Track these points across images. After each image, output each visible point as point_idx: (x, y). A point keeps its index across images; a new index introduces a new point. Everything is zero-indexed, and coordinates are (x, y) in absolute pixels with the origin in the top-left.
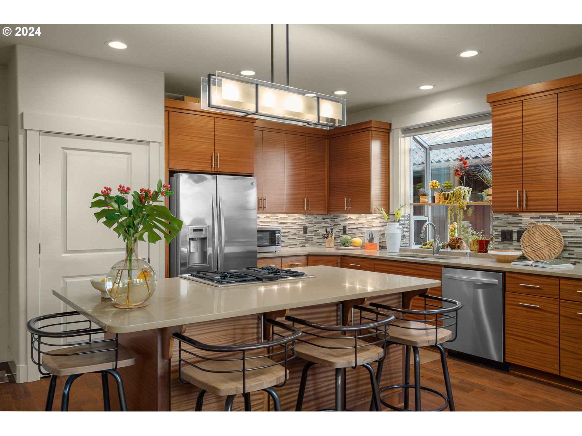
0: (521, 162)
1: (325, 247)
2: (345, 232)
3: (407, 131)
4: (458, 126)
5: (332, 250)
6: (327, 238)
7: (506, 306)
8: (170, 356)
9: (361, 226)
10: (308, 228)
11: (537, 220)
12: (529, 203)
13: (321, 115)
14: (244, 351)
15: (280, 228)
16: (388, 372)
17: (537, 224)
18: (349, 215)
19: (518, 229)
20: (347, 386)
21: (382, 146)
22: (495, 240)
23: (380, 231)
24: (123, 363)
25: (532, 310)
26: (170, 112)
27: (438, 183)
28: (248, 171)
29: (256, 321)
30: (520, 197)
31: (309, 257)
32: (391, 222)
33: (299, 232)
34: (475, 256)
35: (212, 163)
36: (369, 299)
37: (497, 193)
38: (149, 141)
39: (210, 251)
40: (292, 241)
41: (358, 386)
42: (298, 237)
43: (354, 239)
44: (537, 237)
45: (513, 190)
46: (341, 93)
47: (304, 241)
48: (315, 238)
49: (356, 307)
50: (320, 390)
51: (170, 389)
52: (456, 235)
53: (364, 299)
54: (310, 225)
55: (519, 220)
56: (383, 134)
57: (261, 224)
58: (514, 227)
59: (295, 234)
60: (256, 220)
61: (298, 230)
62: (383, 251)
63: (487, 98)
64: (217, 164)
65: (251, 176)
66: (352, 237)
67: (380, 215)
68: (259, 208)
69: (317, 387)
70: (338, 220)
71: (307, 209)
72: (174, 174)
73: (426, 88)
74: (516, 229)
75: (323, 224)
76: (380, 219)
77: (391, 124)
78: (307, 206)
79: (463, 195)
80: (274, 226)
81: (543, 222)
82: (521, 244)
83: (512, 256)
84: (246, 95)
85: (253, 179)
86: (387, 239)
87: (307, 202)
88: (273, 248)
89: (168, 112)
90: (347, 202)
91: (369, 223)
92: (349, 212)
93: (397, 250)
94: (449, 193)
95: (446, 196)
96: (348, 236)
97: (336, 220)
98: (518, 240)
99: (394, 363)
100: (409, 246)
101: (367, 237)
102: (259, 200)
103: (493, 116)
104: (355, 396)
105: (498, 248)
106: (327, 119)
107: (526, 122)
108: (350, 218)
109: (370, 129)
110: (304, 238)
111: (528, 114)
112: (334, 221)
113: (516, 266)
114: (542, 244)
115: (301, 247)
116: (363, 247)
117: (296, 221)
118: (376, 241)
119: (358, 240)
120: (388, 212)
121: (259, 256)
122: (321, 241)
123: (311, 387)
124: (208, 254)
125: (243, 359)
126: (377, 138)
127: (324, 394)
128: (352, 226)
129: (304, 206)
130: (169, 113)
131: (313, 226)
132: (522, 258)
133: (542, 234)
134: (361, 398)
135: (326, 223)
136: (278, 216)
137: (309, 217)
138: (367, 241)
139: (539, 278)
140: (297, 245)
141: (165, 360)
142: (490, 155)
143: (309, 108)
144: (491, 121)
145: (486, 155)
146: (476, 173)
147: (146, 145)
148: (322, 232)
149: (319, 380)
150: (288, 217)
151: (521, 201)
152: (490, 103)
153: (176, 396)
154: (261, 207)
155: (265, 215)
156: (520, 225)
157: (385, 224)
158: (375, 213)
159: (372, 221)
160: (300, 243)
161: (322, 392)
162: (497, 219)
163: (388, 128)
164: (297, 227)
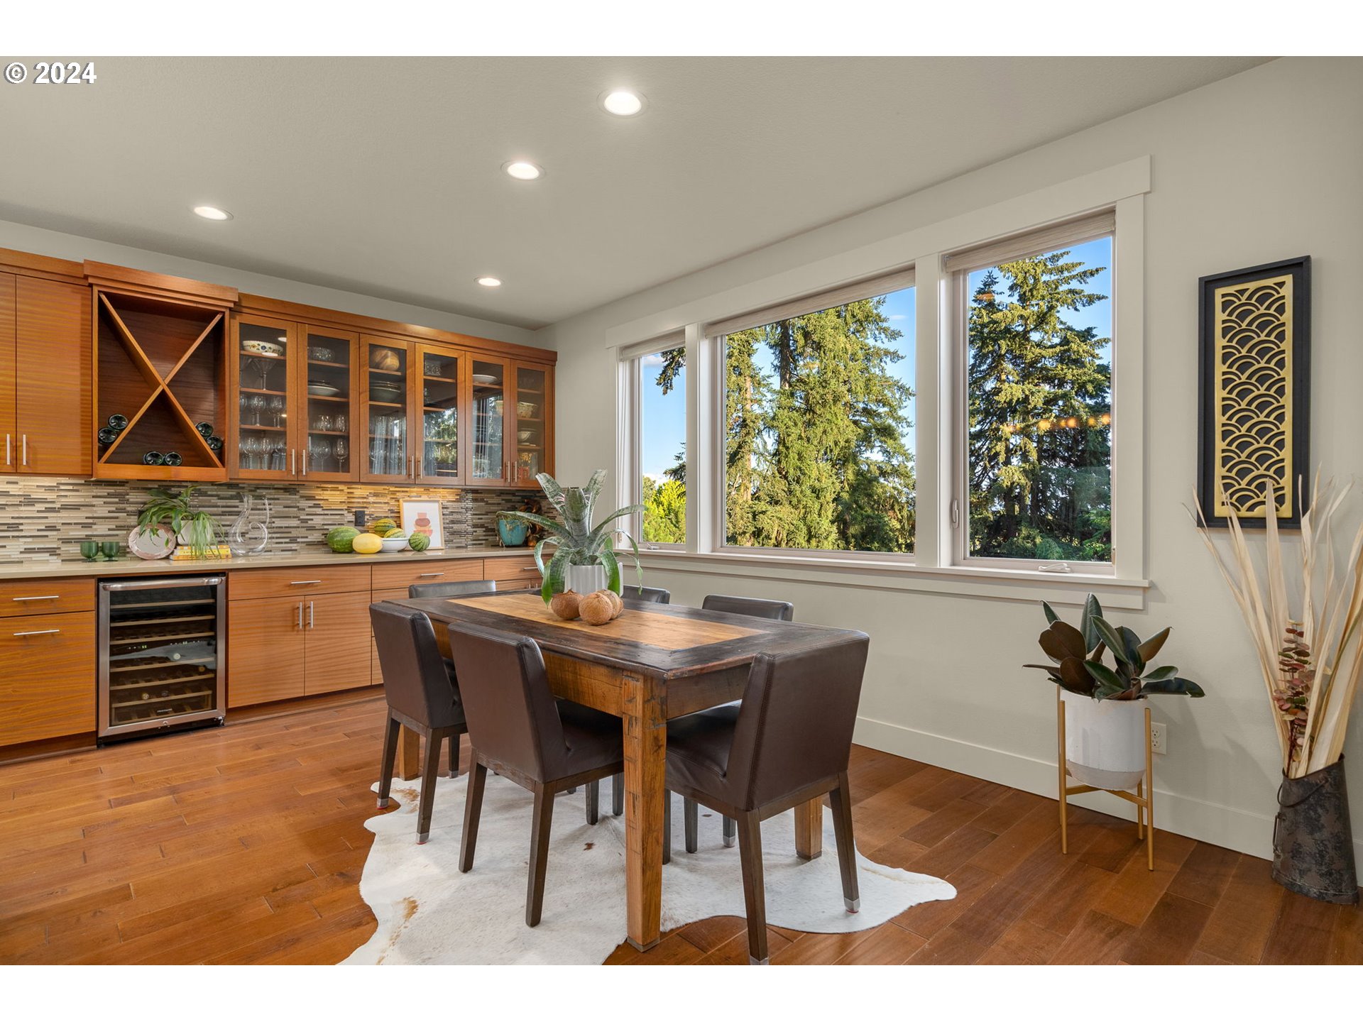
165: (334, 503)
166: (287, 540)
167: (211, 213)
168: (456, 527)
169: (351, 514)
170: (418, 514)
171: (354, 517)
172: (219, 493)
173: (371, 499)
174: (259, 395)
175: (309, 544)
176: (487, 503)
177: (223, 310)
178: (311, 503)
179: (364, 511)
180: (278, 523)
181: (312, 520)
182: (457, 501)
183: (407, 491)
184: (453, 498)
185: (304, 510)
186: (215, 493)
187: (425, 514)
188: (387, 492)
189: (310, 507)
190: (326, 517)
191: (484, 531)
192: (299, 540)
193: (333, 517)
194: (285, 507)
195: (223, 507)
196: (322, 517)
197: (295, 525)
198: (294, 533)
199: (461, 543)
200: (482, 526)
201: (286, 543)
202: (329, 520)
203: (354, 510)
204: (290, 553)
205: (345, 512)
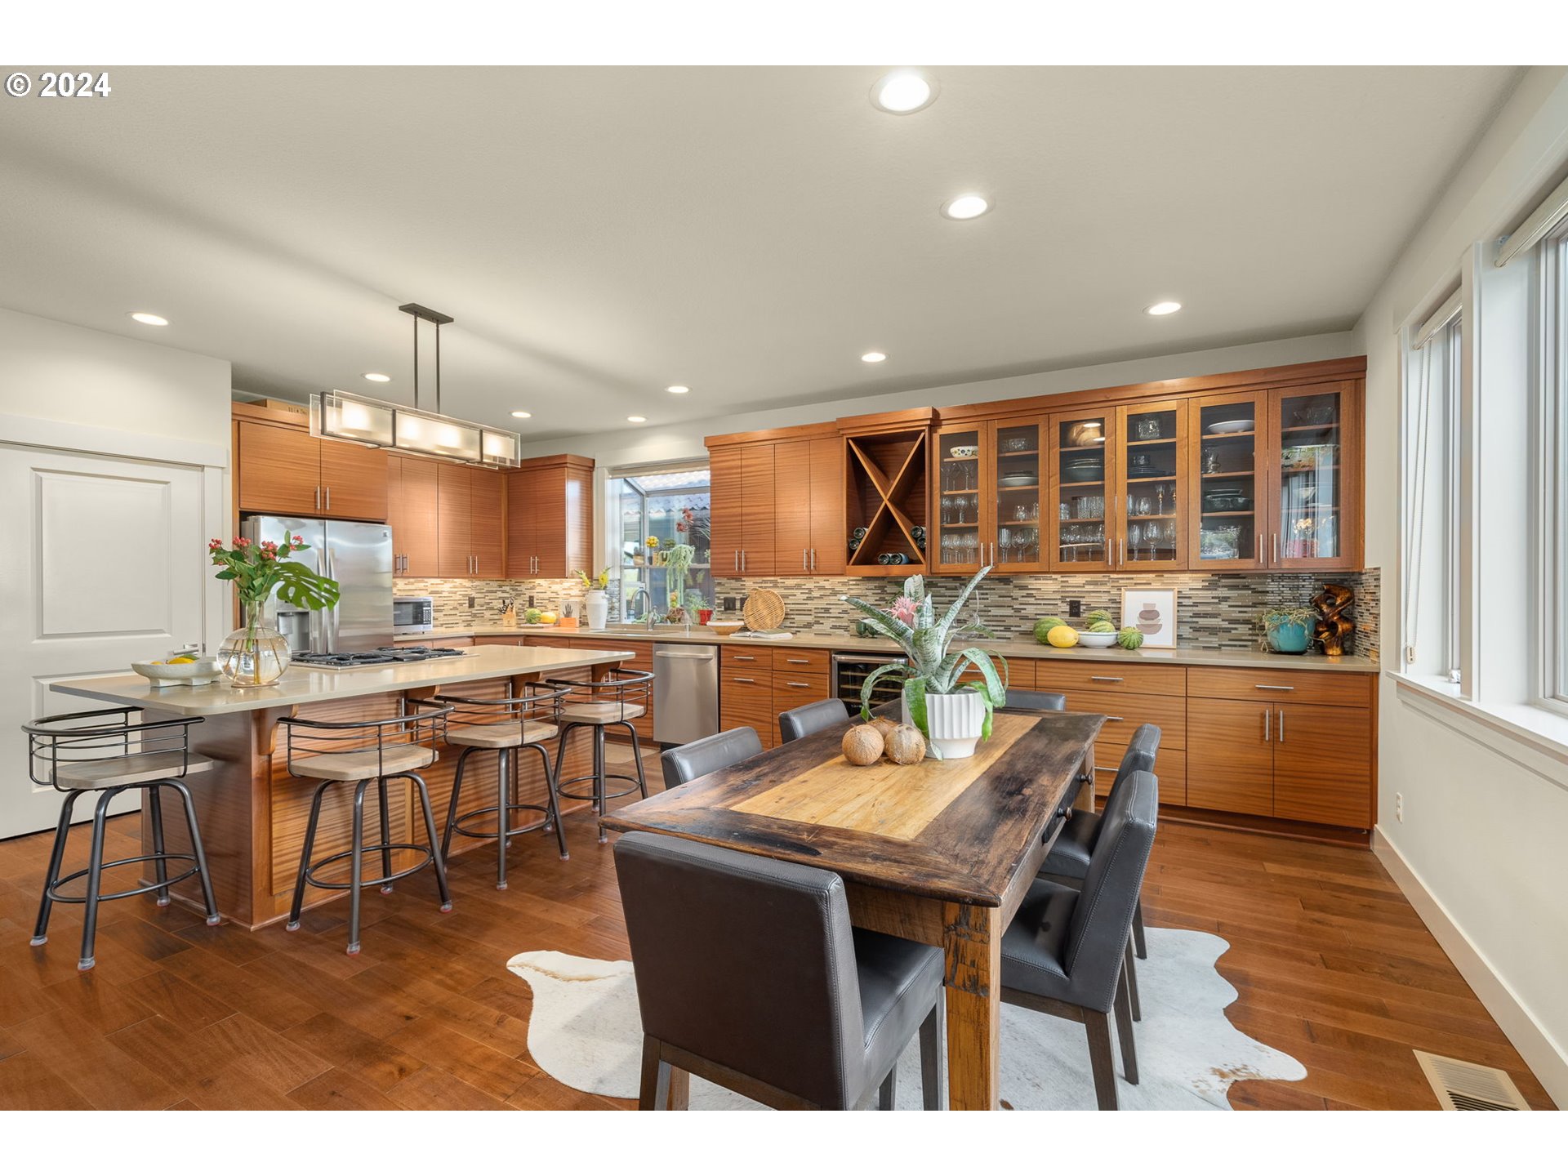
0: (740, 518)
1: (502, 625)
2: (531, 605)
3: (617, 471)
4: (672, 471)
5: (514, 630)
6: (504, 613)
7: (722, 683)
8: (271, 749)
9: (554, 595)
10: (476, 600)
11: (760, 585)
12: (749, 566)
13: (485, 452)
14: (380, 726)
15: (431, 598)
16: (573, 764)
17: (760, 589)
18: (538, 581)
19: (741, 596)
20: (519, 782)
21: (582, 489)
22: (717, 609)
23: (581, 602)
24: (194, 768)
25: (746, 685)
26: (241, 423)
27: (656, 539)
28: (380, 517)
29: (395, 706)
30: (739, 558)
31: (476, 639)
32: (595, 589)
33: (461, 604)
34: (697, 630)
35: (316, 502)
36: (545, 672)
37: (715, 554)
38: (204, 466)
39: (314, 634)
40: (450, 618)
41: (534, 782)
42: (460, 613)
43: (544, 614)
44: (761, 605)
45: (732, 550)
46: (521, 415)
47: (469, 618)
48: (488, 614)
49: (529, 684)
50: (482, 788)
51: (270, 793)
52: (678, 606)
53: (538, 673)
54: (479, 595)
55: (742, 585)
56: (583, 473)
57: (399, 593)
58: (737, 593)
59: (455, 608)
60: (390, 589)
61: (460, 602)
62: (584, 627)
63: (705, 442)
64: (325, 503)
65: (383, 523)
66: (542, 612)
67: (581, 580)
68: (396, 570)
69: (479, 785)
70: (522, 588)
71: (474, 572)
72: (250, 517)
73: (636, 419)
74: (739, 596)
75: (500, 594)
76: (580, 586)
77: (594, 460)
78: (474, 568)
79: (683, 555)
80: (422, 596)
81: (766, 587)
82: (744, 613)
83: (731, 626)
84: (377, 421)
85: (387, 529)
86: (588, 612)
87: (474, 562)
88: (420, 628)
89: (236, 422)
90: (534, 562)
91: (565, 592)
92: (537, 576)
93: (602, 626)
94: (668, 552)
95: (665, 557)
96: (535, 610)
97: (519, 588)
98: (741, 610)
99: (581, 753)
100: (619, 621)
101: (562, 610)
102: (395, 558)
103: (711, 463)
104: (530, 794)
105: (721, 619)
106: (495, 458)
107: (745, 473)
108: (539, 585)
109: (565, 465)
110: (470, 614)
111: (747, 463)
112: (516, 590)
113: (735, 638)
114: (765, 612)
115: (464, 625)
116: (557, 623)
117: (456, 590)
118: (575, 615)
119: (551, 615)
120: (590, 577)
121: (396, 639)
122: (496, 617)
123: (471, 789)
124: (311, 638)
125: (380, 749)
126: (574, 478)
127: (488, 792)
128: (542, 595)
129: (468, 568)
130: (239, 423)
131: (483, 596)
132: (745, 629)
133: (765, 601)
134: (539, 796)
135: (504, 592)
136: (427, 582)
137: (477, 583)
138: (562, 616)
139: (754, 649)
140: (458, 623)
141: (263, 757)
142: (708, 507)
143: (468, 443)
144: (708, 467)
145: (702, 507)
146: (701, 530)
147: (198, 470)
148: (498, 604)
149: (481, 777)
150: (443, 584)
151: (740, 563)
152: (708, 447)
153: (279, 801)
154: (400, 568)
155: (406, 581)
156: (743, 591)
157: (584, 594)
158: (573, 578)
159: (570, 589)
160: (463, 621)
161: (484, 790)
162: (719, 584)
163: (591, 465)
164: (458, 597)
165: (1047, 592)
166: (1002, 628)
167: (874, 357)
168: (1203, 622)
169: (1065, 604)
170: (1145, 605)
171: (1068, 607)
172: (946, 585)
173: (1088, 588)
174: (961, 495)
175: (1023, 633)
176: (1255, 591)
177: (924, 428)
178: (1024, 592)
179: (1079, 602)
180: (994, 611)
181: (1025, 609)
182: (1204, 588)
183: (1132, 579)
184: (1199, 585)
185: (1017, 599)
186: (943, 584)
187: (1155, 604)
188: (1106, 579)
189: (1023, 597)
190: (1039, 607)
191: (1250, 629)
192: (1012, 629)
193: (1045, 607)
194: (1000, 597)
195: (950, 596)
196: (1035, 607)
197: (1009, 614)
198: (1009, 622)
199: (1211, 642)
200: (1246, 622)
201: (1001, 631)
202: (1042, 609)
203: (1068, 600)
204: (1005, 640)
205: (1059, 602)
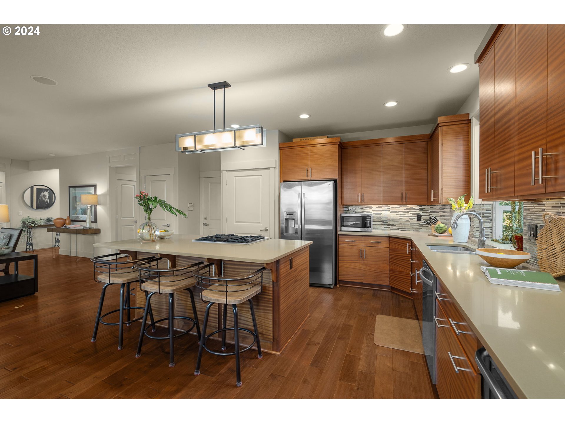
6: (430, 225)
10: (422, 216)
22: (524, 237)
26: (283, 150)
33: (412, 219)
39: (296, 226)
40: (404, 226)
42: (410, 223)
47: (418, 226)
54: (425, 214)
58: (538, 220)
59: (407, 221)
61: (410, 217)
74: (539, 224)
77: (469, 114)
89: (281, 150)
105: (526, 248)
109: (439, 126)
110: (418, 224)
115: (414, 231)
117: (409, 211)
131: (428, 215)
136: (390, 207)
137: (423, 207)
140: (409, 229)
150: (400, 208)
160: (413, 228)
163: (467, 119)
164: (409, 215)
